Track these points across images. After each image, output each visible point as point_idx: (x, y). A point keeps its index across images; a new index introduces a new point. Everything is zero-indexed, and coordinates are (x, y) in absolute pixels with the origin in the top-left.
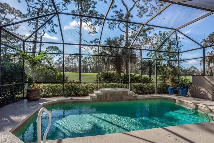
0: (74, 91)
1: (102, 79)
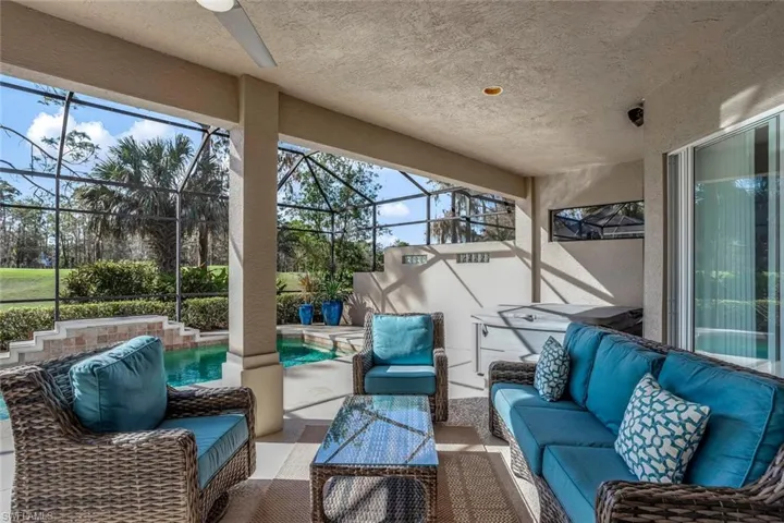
1: (93, 289)
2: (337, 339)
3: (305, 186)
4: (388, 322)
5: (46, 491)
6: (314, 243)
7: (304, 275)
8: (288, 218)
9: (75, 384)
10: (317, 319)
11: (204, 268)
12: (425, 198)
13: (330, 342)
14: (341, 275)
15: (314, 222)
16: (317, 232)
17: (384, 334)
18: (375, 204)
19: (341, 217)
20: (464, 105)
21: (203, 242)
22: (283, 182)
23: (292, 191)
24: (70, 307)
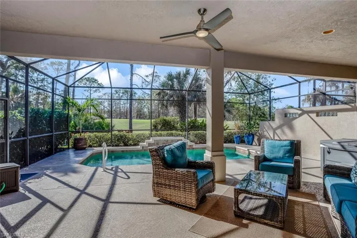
0: (123, 140)
1: (159, 127)
2: (250, 150)
3: (237, 83)
4: (272, 143)
5: (160, 181)
6: (241, 108)
7: (237, 122)
8: (230, 97)
9: (166, 153)
10: (242, 141)
11: (196, 119)
12: (298, 85)
13: (247, 152)
14: (255, 123)
15: (241, 98)
16: (243, 103)
17: (269, 148)
18: (270, 89)
19: (255, 95)
20: (312, 41)
21: (195, 109)
22: (228, 82)
23: (231, 86)
24: (154, 132)
